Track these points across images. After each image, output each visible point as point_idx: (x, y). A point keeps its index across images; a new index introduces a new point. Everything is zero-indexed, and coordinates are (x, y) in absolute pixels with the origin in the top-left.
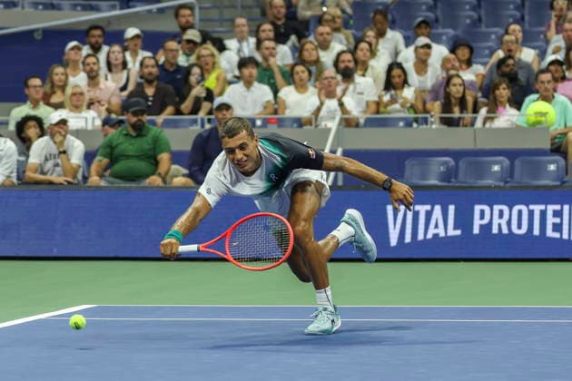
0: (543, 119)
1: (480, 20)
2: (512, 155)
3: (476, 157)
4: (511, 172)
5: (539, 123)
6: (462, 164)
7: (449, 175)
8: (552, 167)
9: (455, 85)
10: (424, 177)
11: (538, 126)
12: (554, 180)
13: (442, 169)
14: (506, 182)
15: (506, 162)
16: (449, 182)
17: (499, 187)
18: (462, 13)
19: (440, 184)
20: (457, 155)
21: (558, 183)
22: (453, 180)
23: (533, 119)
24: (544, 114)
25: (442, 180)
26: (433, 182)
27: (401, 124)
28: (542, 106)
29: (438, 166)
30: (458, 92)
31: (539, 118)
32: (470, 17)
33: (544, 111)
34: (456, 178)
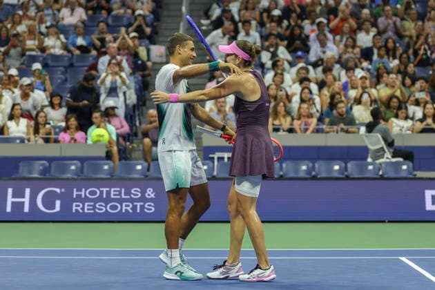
0: (101, 139)
1: (66, 80)
2: (82, 160)
3: (62, 161)
4: (82, 169)
5: (99, 141)
6: (53, 165)
7: (45, 172)
8: (106, 167)
9: (41, 117)
10: (30, 172)
11: (98, 143)
12: (107, 175)
13: (41, 168)
14: (79, 176)
15: (79, 164)
16: (45, 175)
17: (74, 179)
18: (57, 76)
19: (39, 177)
20: (50, 160)
21: (109, 177)
22: (47, 174)
23: (95, 139)
24: (102, 136)
25: (41, 175)
26: (36, 175)
27: (18, 141)
28: (101, 131)
29: (38, 166)
30: (43, 121)
31: (99, 138)
32: (61, 78)
33: (102, 134)
34: (49, 173)
